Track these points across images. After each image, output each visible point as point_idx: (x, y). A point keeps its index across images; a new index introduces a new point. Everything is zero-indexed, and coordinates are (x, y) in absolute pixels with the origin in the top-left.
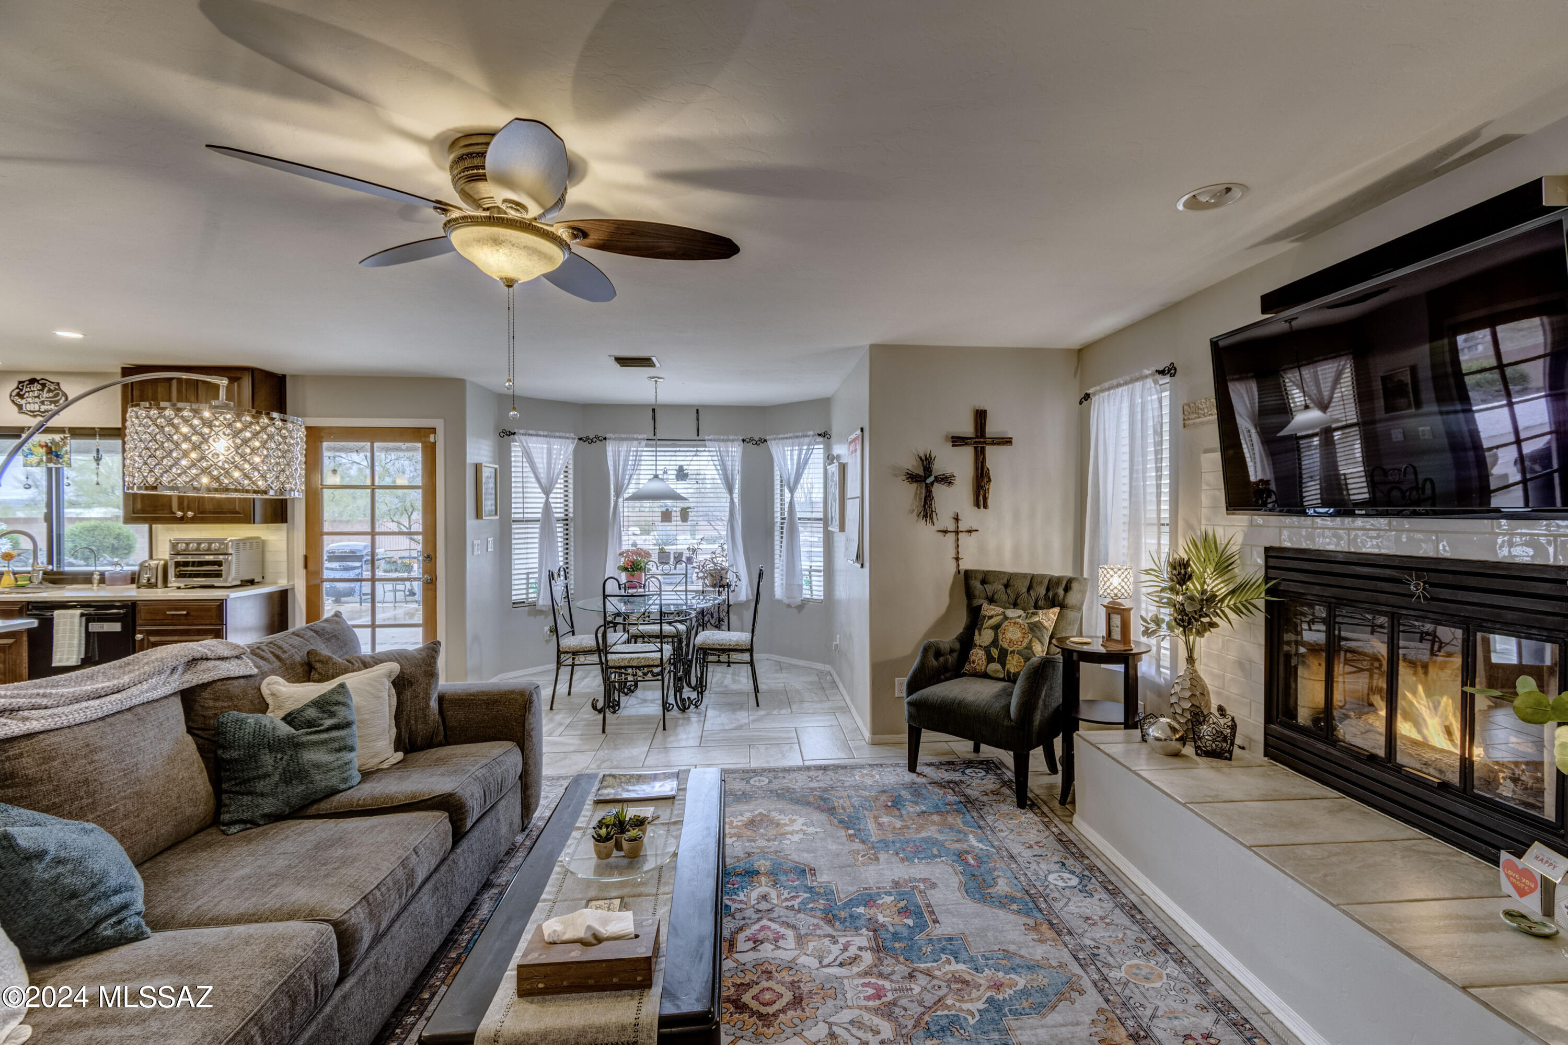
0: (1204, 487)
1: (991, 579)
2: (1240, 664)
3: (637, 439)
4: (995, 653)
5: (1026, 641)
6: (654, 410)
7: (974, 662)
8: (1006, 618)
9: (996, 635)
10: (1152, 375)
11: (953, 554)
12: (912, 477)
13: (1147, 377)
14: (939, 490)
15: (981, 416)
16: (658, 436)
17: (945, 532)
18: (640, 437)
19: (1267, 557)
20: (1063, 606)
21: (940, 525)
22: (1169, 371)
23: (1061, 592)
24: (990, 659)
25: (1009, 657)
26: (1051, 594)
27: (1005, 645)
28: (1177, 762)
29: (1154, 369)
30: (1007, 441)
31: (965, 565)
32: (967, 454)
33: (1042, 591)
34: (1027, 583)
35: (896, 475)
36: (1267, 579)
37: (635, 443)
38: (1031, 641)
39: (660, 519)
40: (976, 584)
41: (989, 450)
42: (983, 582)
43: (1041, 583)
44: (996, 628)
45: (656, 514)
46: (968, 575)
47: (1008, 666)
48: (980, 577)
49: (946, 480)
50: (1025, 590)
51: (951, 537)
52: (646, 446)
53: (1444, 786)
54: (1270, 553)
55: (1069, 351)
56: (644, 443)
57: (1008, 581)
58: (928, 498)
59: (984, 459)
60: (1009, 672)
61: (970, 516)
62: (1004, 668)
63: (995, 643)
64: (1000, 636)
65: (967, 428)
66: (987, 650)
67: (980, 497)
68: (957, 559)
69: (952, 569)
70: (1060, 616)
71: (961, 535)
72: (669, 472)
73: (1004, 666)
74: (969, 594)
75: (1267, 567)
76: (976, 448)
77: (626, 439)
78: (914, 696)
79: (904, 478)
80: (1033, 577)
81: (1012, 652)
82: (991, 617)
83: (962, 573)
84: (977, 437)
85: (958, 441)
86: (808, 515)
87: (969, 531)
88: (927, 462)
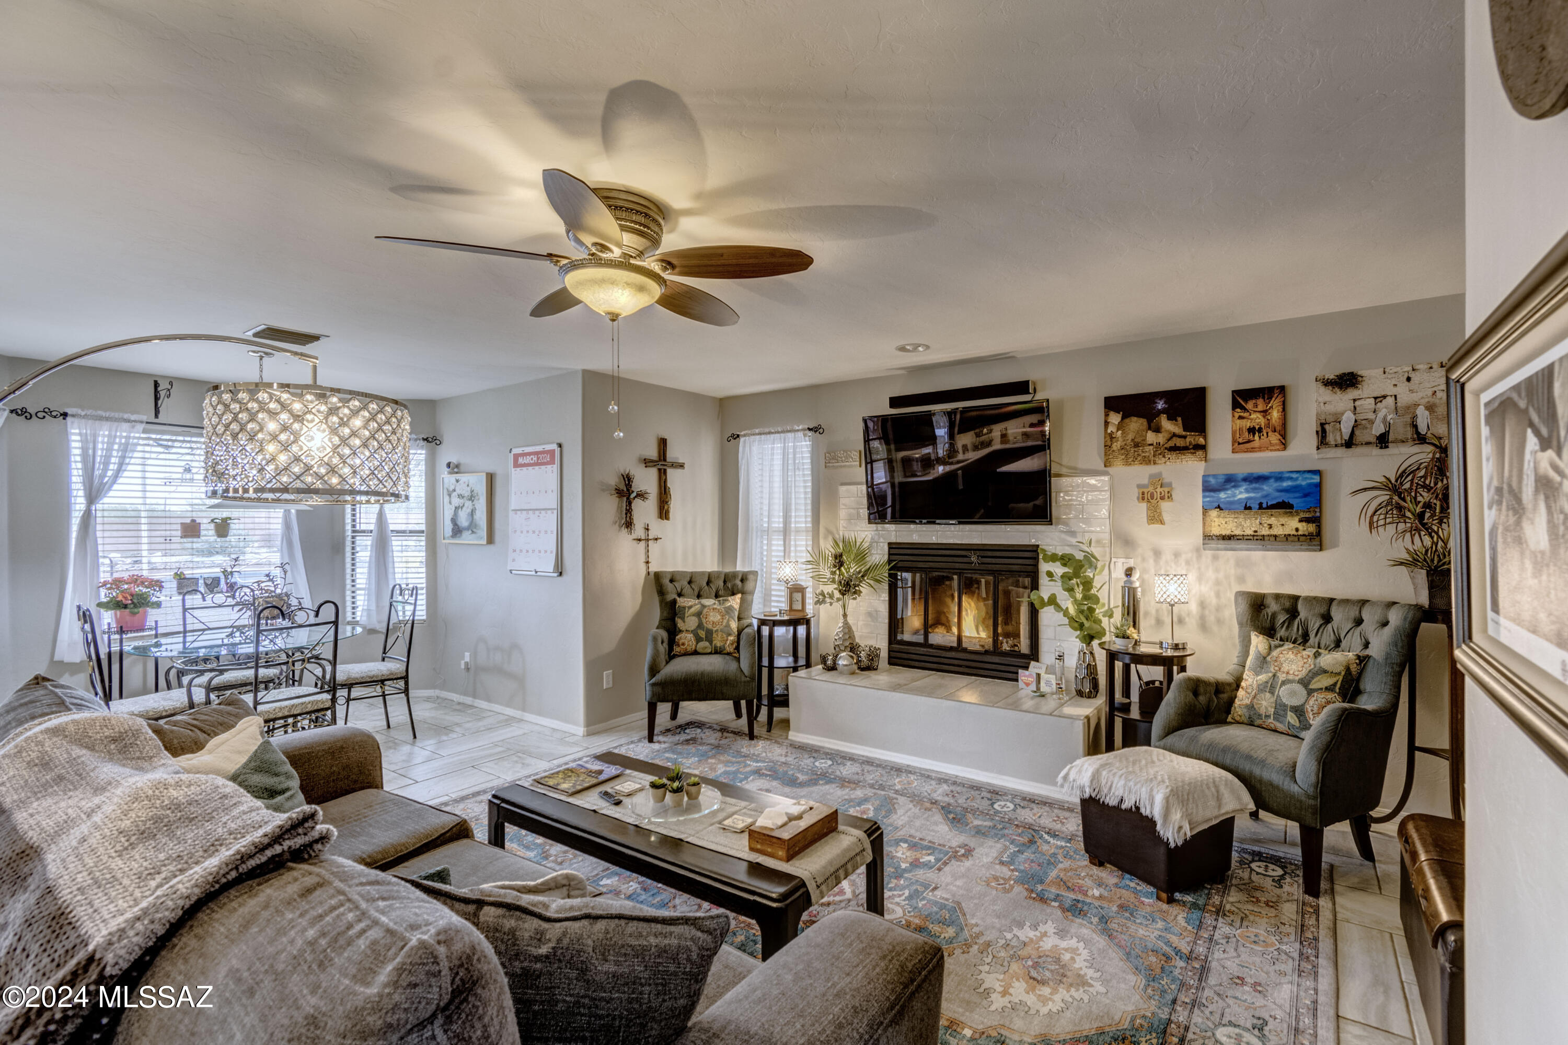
0: (842, 506)
1: (678, 578)
2: (870, 614)
3: (128, 421)
4: (702, 634)
5: (725, 621)
6: (156, 384)
7: (683, 644)
8: (704, 606)
9: (700, 619)
10: (803, 430)
11: (643, 559)
12: (620, 493)
13: (798, 430)
14: (637, 504)
15: (663, 443)
16: (161, 419)
17: (640, 540)
18: (133, 417)
19: (890, 548)
20: (743, 593)
21: (635, 535)
22: (814, 430)
23: (738, 582)
24: (699, 639)
25: (714, 635)
26: (729, 585)
27: (710, 627)
28: (855, 676)
29: (806, 427)
30: (682, 466)
31: (654, 568)
32: (653, 473)
33: (721, 583)
34: (706, 579)
35: (603, 490)
36: (890, 561)
37: (125, 426)
38: (728, 621)
39: (179, 533)
40: (666, 581)
41: (670, 471)
42: (672, 581)
43: (718, 577)
44: (698, 614)
45: (174, 527)
46: (658, 576)
47: (714, 642)
48: (669, 577)
49: (642, 495)
50: (705, 584)
51: (643, 544)
52: (144, 431)
53: (987, 652)
54: (891, 546)
55: (714, 399)
56: (141, 427)
57: (691, 578)
58: (629, 511)
59: (665, 482)
60: (716, 647)
61: (657, 527)
62: (711, 644)
63: (700, 626)
64: (704, 621)
65: (653, 453)
66: (695, 633)
67: (663, 512)
68: (647, 562)
69: (644, 573)
70: (742, 600)
71: (650, 542)
72: (194, 470)
73: (711, 642)
74: (661, 592)
75: (890, 554)
76: (660, 470)
77: (107, 419)
78: (653, 680)
79: (614, 492)
80: (710, 574)
81: (717, 631)
82: (690, 607)
83: (652, 575)
84: (660, 460)
85: (647, 462)
86: (403, 527)
87: (656, 539)
88: (628, 479)
